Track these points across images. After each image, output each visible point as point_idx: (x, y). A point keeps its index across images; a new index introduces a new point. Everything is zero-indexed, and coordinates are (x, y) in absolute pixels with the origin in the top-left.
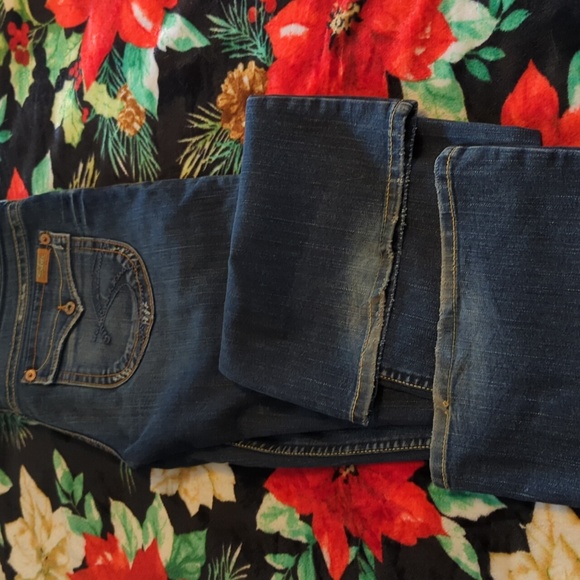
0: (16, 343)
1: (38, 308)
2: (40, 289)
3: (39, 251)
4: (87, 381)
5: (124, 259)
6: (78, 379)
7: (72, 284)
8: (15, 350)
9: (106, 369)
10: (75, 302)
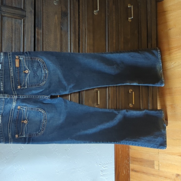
0: (12, 81)
1: (17, 73)
2: (17, 68)
3: (16, 60)
4: (34, 86)
5: (40, 61)
6: (31, 86)
7: (26, 67)
8: (12, 82)
9: (38, 83)
10: (28, 70)
